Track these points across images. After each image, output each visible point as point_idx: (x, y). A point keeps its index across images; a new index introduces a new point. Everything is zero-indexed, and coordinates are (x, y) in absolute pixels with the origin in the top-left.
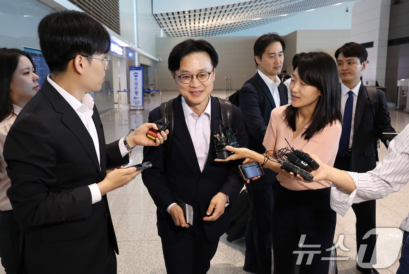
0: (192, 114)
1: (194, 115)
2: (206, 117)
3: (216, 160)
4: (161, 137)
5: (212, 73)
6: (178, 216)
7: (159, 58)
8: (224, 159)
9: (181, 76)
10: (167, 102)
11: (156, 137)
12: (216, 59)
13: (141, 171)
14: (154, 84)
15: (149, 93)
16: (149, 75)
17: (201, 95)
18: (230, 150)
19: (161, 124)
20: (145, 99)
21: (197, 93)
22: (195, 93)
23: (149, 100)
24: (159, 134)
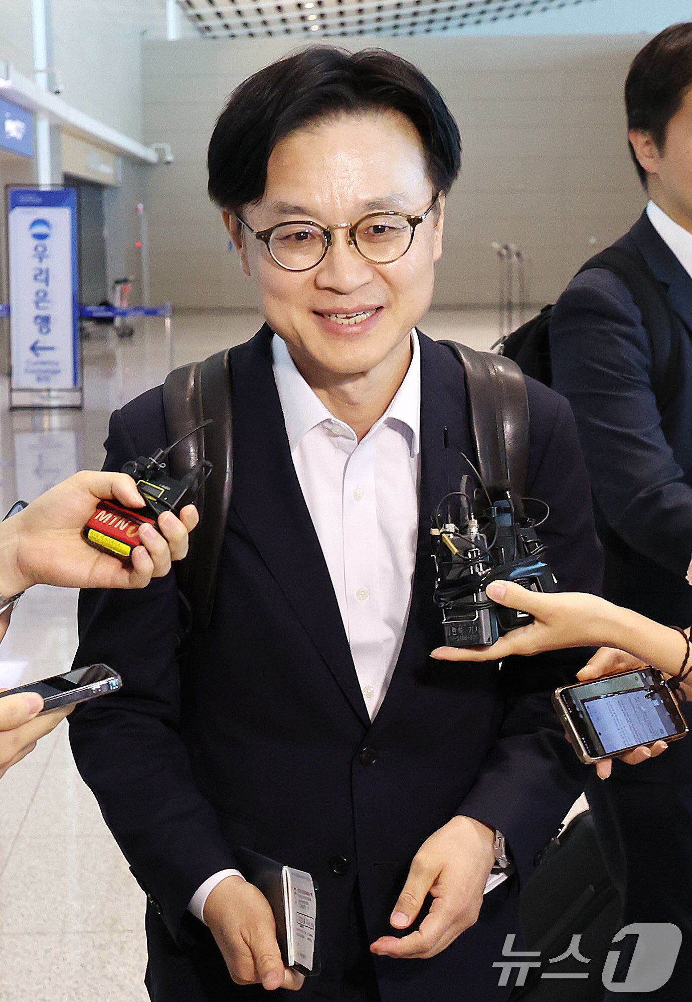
0: (326, 425)
1: (337, 430)
2: (397, 440)
3: (442, 653)
4: (158, 544)
5: (428, 220)
6: (246, 934)
7: (160, 145)
8: (481, 647)
9: (269, 232)
10: (199, 365)
11: (134, 542)
12: (450, 147)
13: (67, 714)
14: (131, 277)
15: (109, 321)
16: (106, 233)
17: (372, 331)
18: (507, 603)
19: (155, 476)
20: (85, 353)
21: (352, 321)
22: (341, 320)
23: (107, 361)
24: (146, 528)
